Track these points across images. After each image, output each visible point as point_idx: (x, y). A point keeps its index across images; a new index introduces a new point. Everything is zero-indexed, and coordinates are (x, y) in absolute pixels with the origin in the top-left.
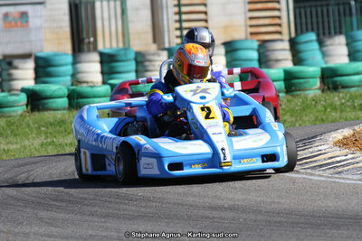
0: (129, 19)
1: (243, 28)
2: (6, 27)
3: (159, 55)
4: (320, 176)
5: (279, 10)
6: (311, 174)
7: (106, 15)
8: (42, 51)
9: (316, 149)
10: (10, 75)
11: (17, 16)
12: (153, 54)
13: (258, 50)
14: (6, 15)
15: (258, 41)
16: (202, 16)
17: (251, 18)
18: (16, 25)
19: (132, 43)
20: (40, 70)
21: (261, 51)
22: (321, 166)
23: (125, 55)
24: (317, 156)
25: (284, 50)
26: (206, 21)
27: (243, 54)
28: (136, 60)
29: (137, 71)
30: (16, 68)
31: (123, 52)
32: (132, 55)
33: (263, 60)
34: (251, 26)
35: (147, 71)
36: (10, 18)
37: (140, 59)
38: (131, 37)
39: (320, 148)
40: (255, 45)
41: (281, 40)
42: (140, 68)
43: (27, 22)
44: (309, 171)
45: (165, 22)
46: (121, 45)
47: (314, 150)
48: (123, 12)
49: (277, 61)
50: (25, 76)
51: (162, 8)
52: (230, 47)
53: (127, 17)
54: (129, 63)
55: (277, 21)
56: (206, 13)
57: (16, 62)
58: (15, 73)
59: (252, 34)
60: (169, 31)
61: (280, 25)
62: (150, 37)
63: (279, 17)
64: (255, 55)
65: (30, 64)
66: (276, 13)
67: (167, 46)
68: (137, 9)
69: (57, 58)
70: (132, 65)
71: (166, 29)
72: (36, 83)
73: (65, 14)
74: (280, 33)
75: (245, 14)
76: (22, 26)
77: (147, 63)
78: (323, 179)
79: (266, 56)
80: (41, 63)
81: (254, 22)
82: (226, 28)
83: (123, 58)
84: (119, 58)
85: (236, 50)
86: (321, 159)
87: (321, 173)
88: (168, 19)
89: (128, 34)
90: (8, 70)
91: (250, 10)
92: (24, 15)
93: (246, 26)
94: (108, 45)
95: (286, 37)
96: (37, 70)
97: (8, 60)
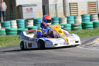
0: (58, 9)
1: (87, 12)
2: (27, 12)
3: (65, 18)
4: (94, 49)
5: (96, 7)
6: (92, 48)
7: (51, 9)
8: (36, 18)
9: (94, 42)
10: (27, 24)
11: (30, 9)
12: (63, 18)
13: (90, 17)
14: (27, 9)
15: (90, 15)
16: (76, 9)
17: (89, 9)
18: (29, 11)
19: (58, 15)
20: (35, 22)
21: (91, 17)
22: (94, 46)
23: (56, 18)
24: (94, 44)
25: (97, 17)
26: (77, 10)
27: (86, 18)
28: (59, 20)
29: (59, 23)
30: (29, 22)
31: (55, 18)
32: (58, 19)
33: (91, 20)
34: (89, 11)
35: (62, 22)
36: (28, 10)
37: (60, 20)
38: (58, 14)
39: (95, 42)
40: (89, 16)
41: (96, 14)
42: (60, 22)
43: (32, 10)
44: (91, 48)
45: (67, 10)
46: (55, 16)
47: (93, 42)
48: (56, 8)
49: (95, 20)
50: (31, 24)
51: (66, 6)
52: (83, 16)
53: (57, 9)
54: (57, 21)
55: (95, 10)
56: (77, 8)
57: (29, 21)
58: (29, 23)
59: (89, 13)
60: (68, 12)
61: (96, 11)
62: (63, 14)
63: (96, 9)
64: (89, 18)
65: (32, 21)
66: (95, 8)
67: (67, 16)
68: (60, 7)
69: (39, 19)
70: (58, 21)
71: (67, 12)
72: (34, 26)
73: (41, 8)
74: (96, 13)
75: (87, 8)
76: (31, 12)
77: (62, 21)
78: (94, 50)
79: (92, 18)
80: (35, 21)
81: (90, 10)
82: (82, 11)
83: (56, 19)
84: (55, 19)
85: (84, 17)
86: (95, 45)
87: (94, 48)
88: (68, 9)
89: (57, 13)
90: (27, 22)
91: (89, 7)
92: (31, 9)
93: (87, 11)
94: (52, 16)
95: (97, 14)
96: (34, 22)
97: (27, 20)
